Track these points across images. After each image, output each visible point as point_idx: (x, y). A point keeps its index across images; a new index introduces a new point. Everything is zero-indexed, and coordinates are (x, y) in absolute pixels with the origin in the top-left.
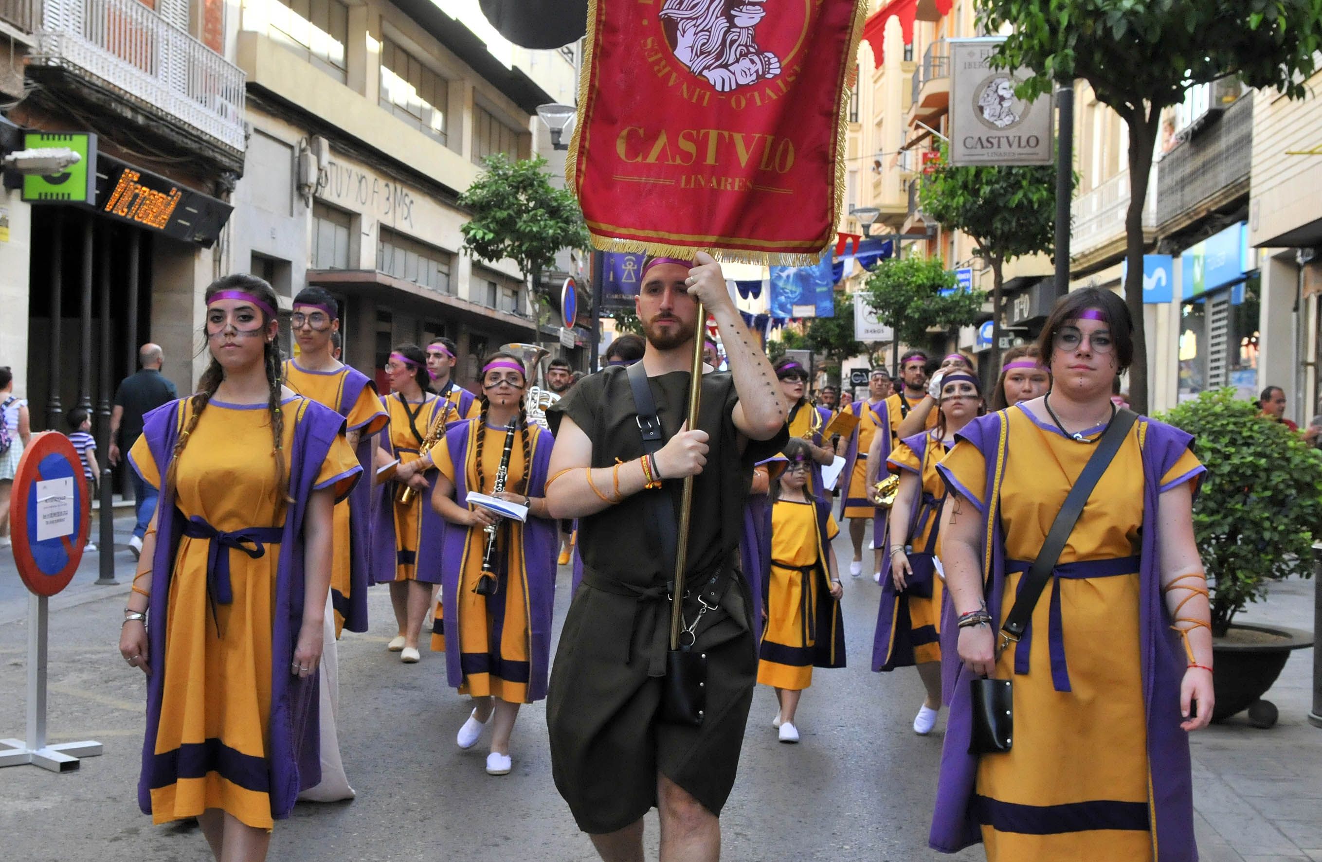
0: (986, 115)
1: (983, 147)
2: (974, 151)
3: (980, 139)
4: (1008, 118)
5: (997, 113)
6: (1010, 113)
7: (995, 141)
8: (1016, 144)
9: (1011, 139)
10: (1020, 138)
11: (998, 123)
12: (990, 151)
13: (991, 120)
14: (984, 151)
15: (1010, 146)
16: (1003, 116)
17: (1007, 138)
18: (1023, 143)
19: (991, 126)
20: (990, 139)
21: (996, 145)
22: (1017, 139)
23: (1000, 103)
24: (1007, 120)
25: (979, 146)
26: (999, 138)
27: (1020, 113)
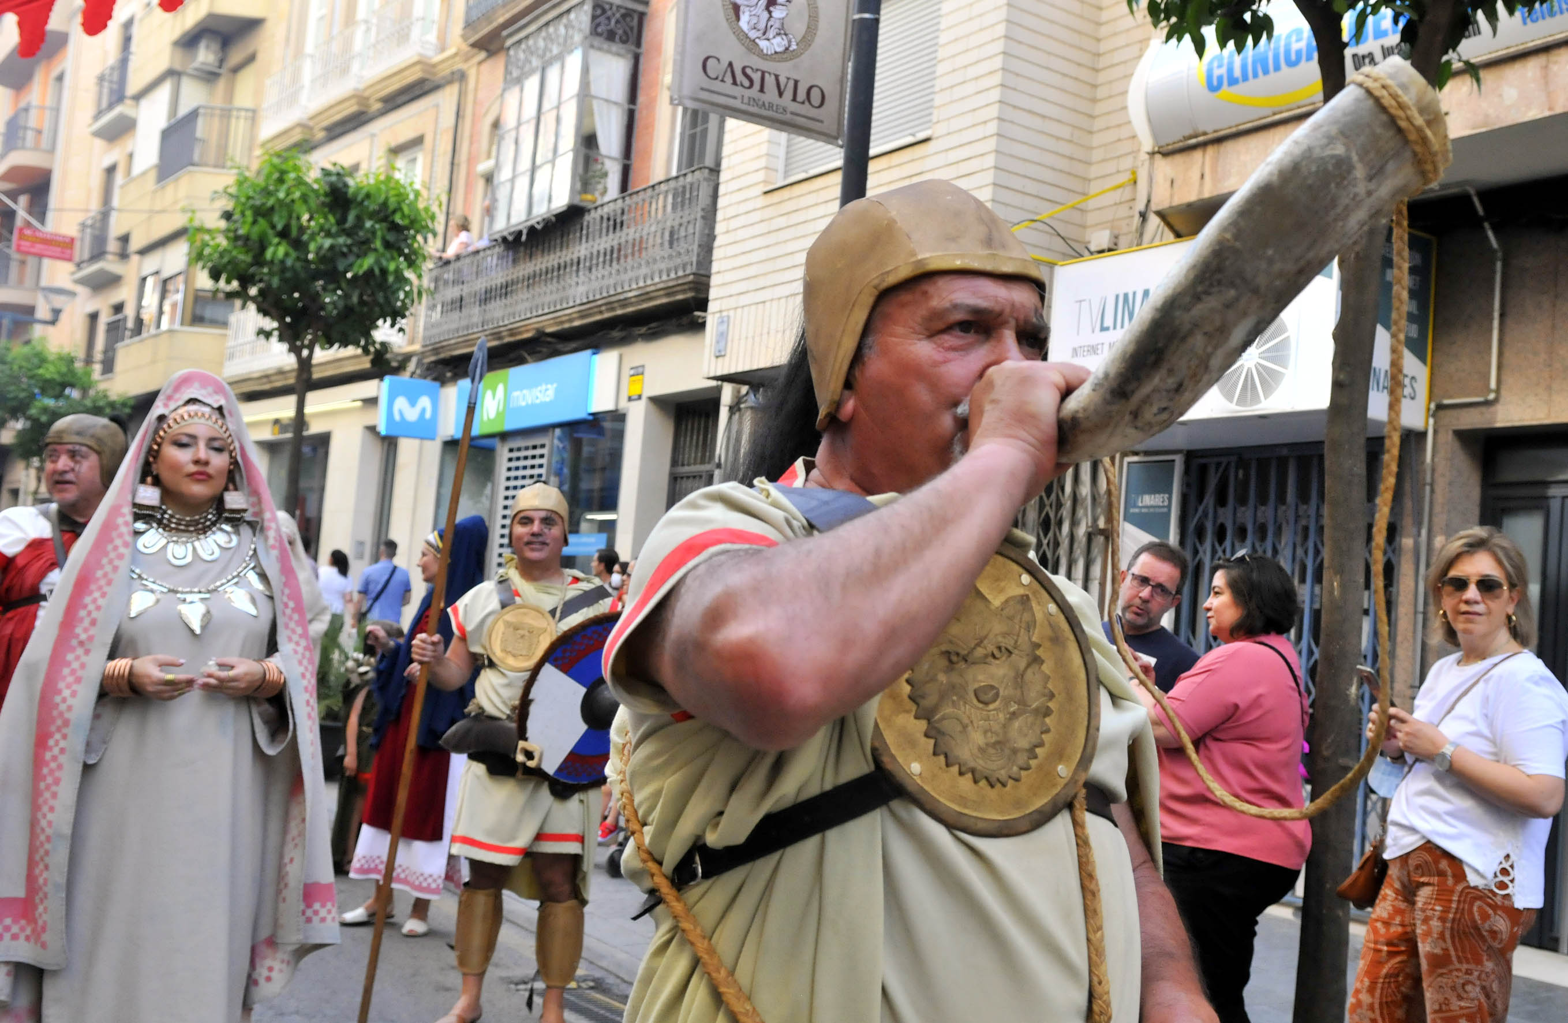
0: (744, 23)
1: (735, 83)
2: (717, 86)
3: (730, 64)
4: (778, 39)
5: (762, 25)
6: (782, 32)
7: (756, 77)
8: (788, 94)
9: (782, 80)
10: (796, 82)
11: (763, 44)
12: (748, 93)
13: (753, 34)
14: (737, 91)
15: (781, 94)
16: (771, 34)
17: (777, 77)
18: (801, 95)
19: (751, 45)
20: (749, 71)
21: (757, 85)
22: (791, 84)
23: (767, 8)
24: (778, 44)
25: (729, 79)
26: (763, 73)
27: (799, 38)
